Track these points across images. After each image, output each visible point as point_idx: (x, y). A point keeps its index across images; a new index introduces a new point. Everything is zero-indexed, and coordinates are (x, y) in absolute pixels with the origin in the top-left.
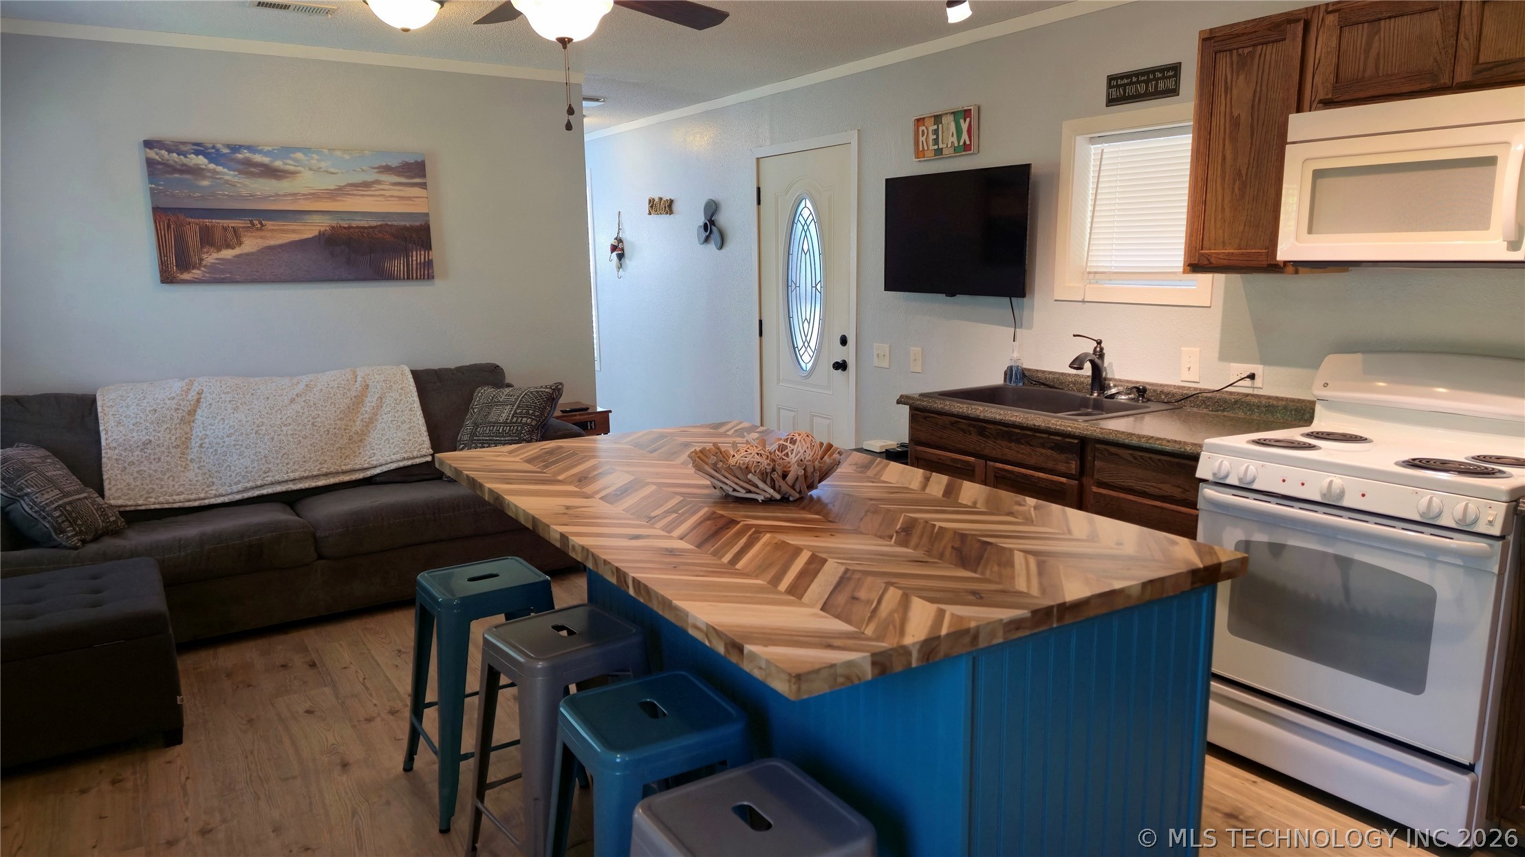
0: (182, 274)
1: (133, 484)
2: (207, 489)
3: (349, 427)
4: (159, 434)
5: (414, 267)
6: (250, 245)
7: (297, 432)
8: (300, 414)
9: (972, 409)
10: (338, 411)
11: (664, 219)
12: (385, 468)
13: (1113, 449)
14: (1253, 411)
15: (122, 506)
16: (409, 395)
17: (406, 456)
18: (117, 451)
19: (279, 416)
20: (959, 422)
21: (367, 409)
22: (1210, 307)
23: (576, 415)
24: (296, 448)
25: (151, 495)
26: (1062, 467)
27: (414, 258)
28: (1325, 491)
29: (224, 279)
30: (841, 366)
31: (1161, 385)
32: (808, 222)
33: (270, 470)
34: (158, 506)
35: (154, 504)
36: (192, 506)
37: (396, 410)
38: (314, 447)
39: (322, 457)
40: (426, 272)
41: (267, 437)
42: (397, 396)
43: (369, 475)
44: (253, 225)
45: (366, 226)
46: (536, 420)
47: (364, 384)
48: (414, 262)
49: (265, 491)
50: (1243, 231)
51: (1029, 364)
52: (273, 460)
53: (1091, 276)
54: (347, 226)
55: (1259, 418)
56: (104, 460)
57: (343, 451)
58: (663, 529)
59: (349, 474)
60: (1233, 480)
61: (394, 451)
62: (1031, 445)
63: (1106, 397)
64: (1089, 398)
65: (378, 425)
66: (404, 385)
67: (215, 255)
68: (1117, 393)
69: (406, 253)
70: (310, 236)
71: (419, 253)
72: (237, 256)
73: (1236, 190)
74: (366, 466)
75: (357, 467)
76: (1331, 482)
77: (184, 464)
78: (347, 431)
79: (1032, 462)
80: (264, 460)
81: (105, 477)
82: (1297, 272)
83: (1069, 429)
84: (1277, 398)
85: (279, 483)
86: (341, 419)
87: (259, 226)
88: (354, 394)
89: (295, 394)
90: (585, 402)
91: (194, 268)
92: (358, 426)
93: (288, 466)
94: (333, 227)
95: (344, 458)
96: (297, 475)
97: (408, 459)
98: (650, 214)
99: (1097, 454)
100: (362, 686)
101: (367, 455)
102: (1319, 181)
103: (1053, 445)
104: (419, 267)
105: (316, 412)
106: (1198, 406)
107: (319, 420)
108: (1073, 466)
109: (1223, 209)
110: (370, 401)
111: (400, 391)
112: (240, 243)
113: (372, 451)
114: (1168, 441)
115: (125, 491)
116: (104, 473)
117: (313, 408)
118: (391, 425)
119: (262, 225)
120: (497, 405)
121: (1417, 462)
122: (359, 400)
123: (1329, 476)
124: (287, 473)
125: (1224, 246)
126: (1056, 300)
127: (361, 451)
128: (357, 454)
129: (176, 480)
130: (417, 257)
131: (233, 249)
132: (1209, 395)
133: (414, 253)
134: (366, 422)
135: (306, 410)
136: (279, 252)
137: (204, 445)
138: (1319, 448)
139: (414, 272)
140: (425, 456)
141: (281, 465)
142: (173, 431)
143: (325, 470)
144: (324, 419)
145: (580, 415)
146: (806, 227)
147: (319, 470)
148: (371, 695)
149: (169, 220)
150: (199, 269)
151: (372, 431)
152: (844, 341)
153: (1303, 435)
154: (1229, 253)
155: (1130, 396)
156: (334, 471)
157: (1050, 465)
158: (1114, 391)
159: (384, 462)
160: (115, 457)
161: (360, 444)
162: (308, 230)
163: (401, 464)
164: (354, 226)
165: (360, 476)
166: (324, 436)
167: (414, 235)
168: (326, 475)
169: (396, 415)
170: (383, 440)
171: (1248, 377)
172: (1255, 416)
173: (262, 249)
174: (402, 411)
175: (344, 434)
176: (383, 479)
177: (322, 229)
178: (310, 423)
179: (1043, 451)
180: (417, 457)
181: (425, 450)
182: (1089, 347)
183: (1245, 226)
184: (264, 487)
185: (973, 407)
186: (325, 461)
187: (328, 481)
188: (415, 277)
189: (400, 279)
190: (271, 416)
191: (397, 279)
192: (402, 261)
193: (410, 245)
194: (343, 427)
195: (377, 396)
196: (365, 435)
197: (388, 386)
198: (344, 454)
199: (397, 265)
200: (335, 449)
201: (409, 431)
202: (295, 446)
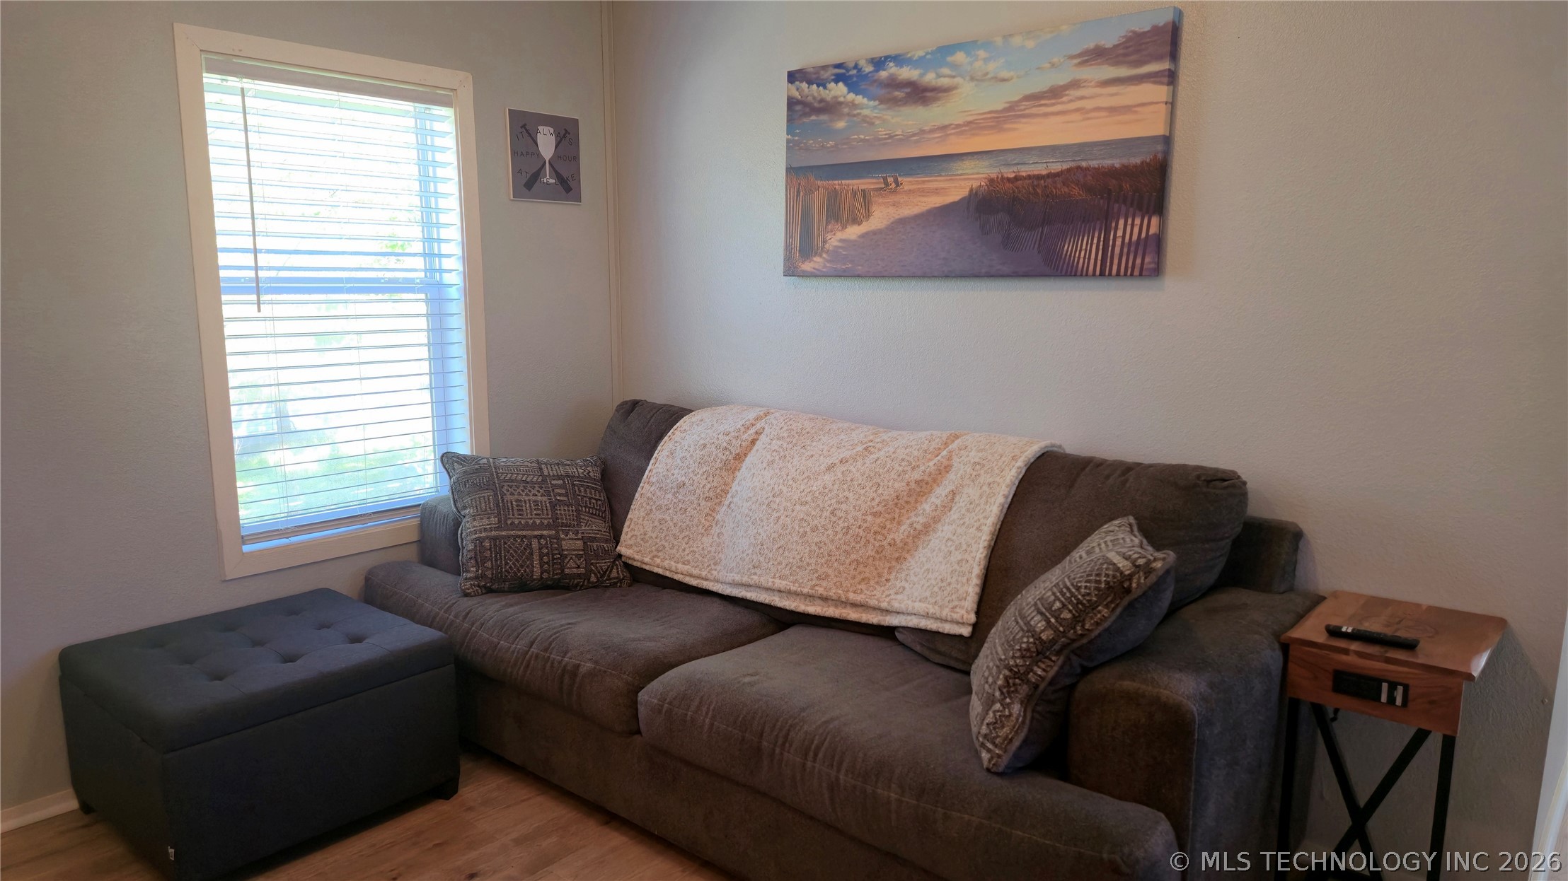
0: (803, 263)
1: (650, 534)
2: (713, 567)
3: (884, 532)
4: (694, 478)
5: (1117, 250)
6: (881, 217)
7: (808, 519)
8: (827, 491)
10: (877, 500)
15: (630, 558)
16: (993, 500)
17: (932, 611)
18: (652, 489)
19: (802, 487)
21: (928, 506)
24: (798, 543)
25: (660, 554)
27: (1120, 233)
29: (844, 271)
33: (760, 565)
34: (660, 571)
35: (658, 566)
36: (690, 583)
37: (962, 522)
38: (820, 548)
39: (825, 569)
40: (1139, 261)
41: (775, 515)
42: (977, 497)
43: (885, 624)
44: (887, 184)
45: (1044, 173)
47: (945, 463)
48: (1119, 242)
49: (750, 596)
52: (767, 551)
54: (1012, 176)
56: (637, 495)
57: (861, 568)
59: (860, 609)
61: (923, 596)
65: (930, 541)
66: (998, 479)
67: (840, 235)
69: (1106, 220)
70: (958, 197)
71: (1130, 221)
72: (863, 236)
74: (884, 605)
75: (873, 602)
77: (707, 524)
78: (879, 537)
80: (759, 547)
81: (629, 516)
85: (768, 589)
87: (894, 185)
88: (917, 475)
89: (840, 459)
91: (816, 254)
92: (901, 533)
93: (780, 567)
94: (991, 181)
95: (857, 579)
97: (933, 618)
101: (895, 586)
104: (1125, 250)
105: (846, 493)
107: (844, 507)
110: (940, 494)
111: (985, 488)
112: (868, 215)
113: (903, 584)
115: (638, 540)
116: (630, 512)
117: (845, 486)
118: (943, 547)
119: (897, 184)
122: (922, 488)
124: (776, 577)
127: (892, 577)
128: (883, 580)
129: (691, 542)
130: (1128, 229)
131: (859, 225)
133: (1121, 222)
134: (915, 530)
135: (836, 486)
136: (913, 228)
137: (732, 505)
139: (1116, 261)
140: (960, 622)
141: (771, 563)
142: (711, 478)
143: (820, 590)
144: (851, 508)
147: (812, 587)
149: (799, 184)
150: (821, 256)
151: (919, 547)
156: (834, 597)
159: (904, 610)
160: (649, 495)
161: (894, 563)
162: (957, 188)
163: (923, 624)
164: (1024, 174)
165: (873, 618)
166: (840, 535)
167: (1126, 186)
168: (825, 599)
169: (958, 530)
170: (924, 569)
173: (892, 223)
174: (967, 527)
175: (872, 540)
177: (975, 184)
178: (831, 509)
180: (946, 621)
184: (750, 588)
186: (828, 576)
187: (825, 609)
188: (1114, 272)
189: (1087, 275)
190: (794, 485)
191: (1081, 275)
192: (1095, 241)
193: (1116, 206)
194: (876, 528)
195: (951, 487)
196: (908, 551)
197: (974, 473)
198: (860, 573)
199: (1084, 247)
200: (848, 561)
201: (956, 567)
202: (796, 539)
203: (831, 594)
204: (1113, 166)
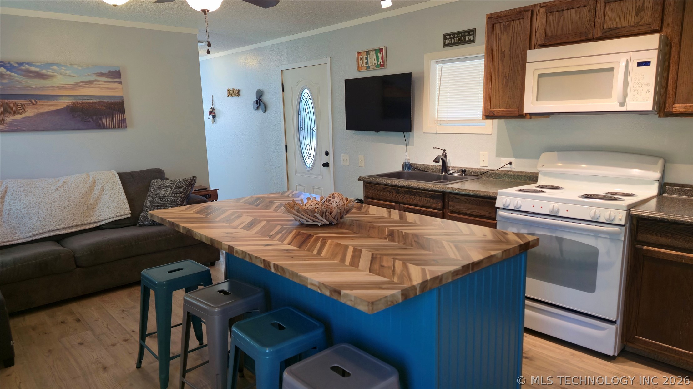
2: (13, 236)
3: (87, 202)
5: (117, 122)
6: (30, 112)
7: (60, 205)
8: (61, 196)
9: (393, 182)
10: (81, 194)
11: (236, 99)
12: (107, 222)
13: (457, 197)
14: (511, 178)
16: (117, 185)
17: (117, 215)
19: (50, 198)
20: (387, 187)
21: (96, 192)
22: (491, 134)
23: (201, 192)
24: (60, 213)
26: (435, 205)
27: (116, 118)
28: (551, 210)
29: (16, 129)
30: (326, 165)
31: (472, 168)
32: (307, 100)
33: (46, 225)
36: (5, 245)
37: (111, 192)
38: (69, 212)
39: (74, 217)
40: (123, 125)
41: (44, 208)
42: (111, 186)
43: (99, 225)
44: (31, 102)
45: (91, 102)
46: (184, 195)
47: (94, 180)
48: (117, 120)
49: (44, 236)
50: (508, 101)
51: (413, 161)
52: (48, 220)
53: (439, 122)
54: (81, 102)
55: (514, 181)
57: (85, 214)
58: (279, 240)
59: (88, 225)
60: (511, 207)
61: (111, 213)
62: (420, 196)
63: (448, 175)
64: (441, 175)
65: (102, 200)
66: (114, 180)
67: (12, 118)
68: (454, 172)
69: (112, 115)
70: (62, 107)
71: (119, 115)
72: (23, 118)
73: (504, 83)
74: (97, 221)
75: (93, 221)
76: (554, 206)
78: (86, 204)
79: (421, 204)
80: (43, 220)
82: (531, 118)
83: (438, 188)
84: (521, 172)
85: (52, 231)
86: (83, 198)
88: (88, 185)
89: (58, 186)
90: (204, 186)
92: (92, 201)
93: (56, 222)
94: (74, 103)
95: (85, 217)
96: (61, 227)
97: (119, 216)
98: (228, 96)
99: (450, 199)
100: (106, 329)
101: (97, 215)
102: (540, 79)
103: (430, 196)
104: (119, 122)
105: (69, 195)
106: (488, 177)
107: (71, 199)
108: (440, 205)
109: (499, 91)
110: (97, 189)
111: (112, 183)
112: (24, 112)
113: (99, 213)
114: (482, 192)
117: (68, 193)
118: (109, 200)
119: (36, 102)
120: (163, 188)
121: (587, 196)
122: (91, 188)
123: (553, 203)
124: (56, 226)
125: (500, 107)
126: (424, 133)
127: (94, 213)
128: (92, 215)
130: (118, 117)
131: (21, 114)
132: (493, 172)
133: (116, 115)
134: (95, 199)
135: (64, 194)
136: (46, 116)
137: (10, 214)
138: (545, 192)
139: (117, 125)
140: (127, 214)
141: (52, 222)
143: (75, 224)
144: (74, 198)
145: (203, 192)
146: (306, 102)
147: (73, 224)
148: (112, 333)
150: (3, 125)
151: (99, 203)
152: (327, 153)
153: (536, 187)
154: (502, 111)
155: (459, 174)
156: (81, 224)
157: (429, 205)
158: (452, 172)
159: (106, 218)
161: (93, 210)
162: (61, 105)
163: (115, 219)
164: (85, 102)
165: (94, 225)
166: (74, 207)
167: (116, 107)
168: (76, 226)
169: (111, 195)
170: (105, 208)
171: (509, 163)
172: (513, 180)
173: (37, 114)
174: (114, 193)
175: (85, 205)
176: (104, 227)
177: (68, 104)
178: (67, 201)
179: (426, 199)
180: (123, 215)
181: (127, 211)
182: (440, 153)
183: (508, 99)
184: (44, 234)
185: (393, 180)
186: (76, 219)
187: (77, 229)
188: (117, 127)
189: (109, 128)
190: (46, 198)
191: (108, 128)
192: (110, 120)
193: (114, 112)
194: (84, 202)
195: (101, 186)
196: (95, 205)
197: (106, 181)
198: (85, 215)
199: (107, 121)
200: (80, 213)
201: (118, 202)
202: (59, 212)
203: (79, 223)
204: (111, 102)
